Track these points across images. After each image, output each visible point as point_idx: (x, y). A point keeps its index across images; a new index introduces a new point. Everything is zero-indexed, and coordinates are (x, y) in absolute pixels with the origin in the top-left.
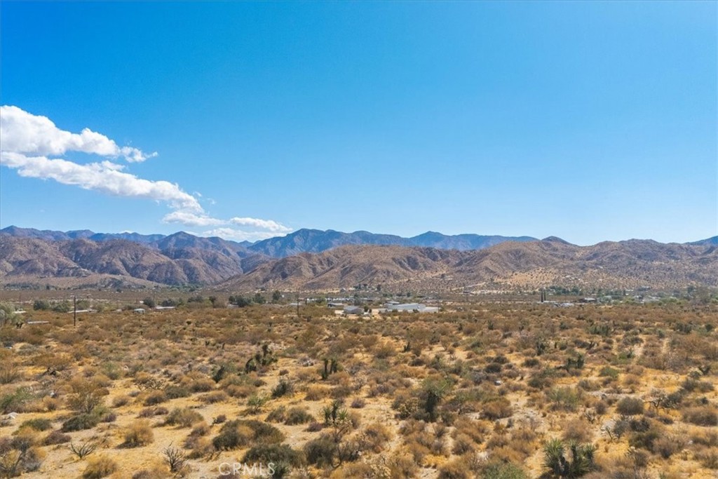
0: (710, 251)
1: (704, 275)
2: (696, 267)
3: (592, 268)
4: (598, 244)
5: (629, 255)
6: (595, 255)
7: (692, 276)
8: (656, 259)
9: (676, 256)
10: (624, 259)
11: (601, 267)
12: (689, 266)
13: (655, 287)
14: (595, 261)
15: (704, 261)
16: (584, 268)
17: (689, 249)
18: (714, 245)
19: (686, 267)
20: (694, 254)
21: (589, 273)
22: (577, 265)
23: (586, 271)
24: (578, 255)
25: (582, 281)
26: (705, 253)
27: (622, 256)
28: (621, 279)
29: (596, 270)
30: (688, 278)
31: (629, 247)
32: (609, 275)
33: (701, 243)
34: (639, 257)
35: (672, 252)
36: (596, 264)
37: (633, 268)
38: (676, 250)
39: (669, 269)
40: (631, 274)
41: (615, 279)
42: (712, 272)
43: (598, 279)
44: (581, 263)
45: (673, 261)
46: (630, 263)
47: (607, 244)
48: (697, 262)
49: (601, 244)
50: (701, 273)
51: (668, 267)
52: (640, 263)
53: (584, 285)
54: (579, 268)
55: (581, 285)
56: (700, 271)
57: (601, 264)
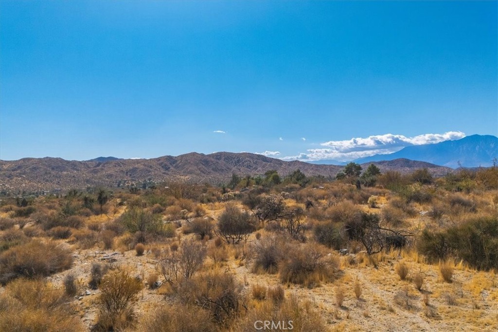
0: (98, 165)
1: (95, 181)
2: (90, 175)
3: (17, 176)
4: (21, 160)
5: (45, 167)
6: (19, 167)
7: (88, 181)
8: (65, 171)
9: (78, 168)
10: (42, 170)
11: (24, 176)
12: (85, 174)
13: (64, 189)
14: (19, 171)
15: (95, 172)
16: (10, 177)
17: (85, 164)
18: (101, 162)
19: (84, 175)
20: (89, 167)
21: (14, 180)
22: (4, 174)
23: (12, 179)
24: (5, 167)
25: (9, 186)
26: (95, 167)
27: (41, 167)
28: (39, 184)
29: (20, 178)
30: (85, 183)
31: (46, 162)
32: (30, 181)
33: (92, 161)
34: (53, 169)
35: (75, 166)
36: (20, 174)
37: (49, 176)
38: (77, 164)
39: (74, 176)
40: (47, 181)
41: (35, 184)
42: (100, 178)
43: (22, 184)
44: (8, 173)
45: (75, 171)
46: (46, 173)
47: (29, 159)
48: (91, 172)
49: (24, 160)
50: (93, 179)
51: (73, 175)
52: (53, 173)
53: (10, 189)
54: (6, 176)
55: (9, 189)
56: (93, 178)
57: (24, 174)
